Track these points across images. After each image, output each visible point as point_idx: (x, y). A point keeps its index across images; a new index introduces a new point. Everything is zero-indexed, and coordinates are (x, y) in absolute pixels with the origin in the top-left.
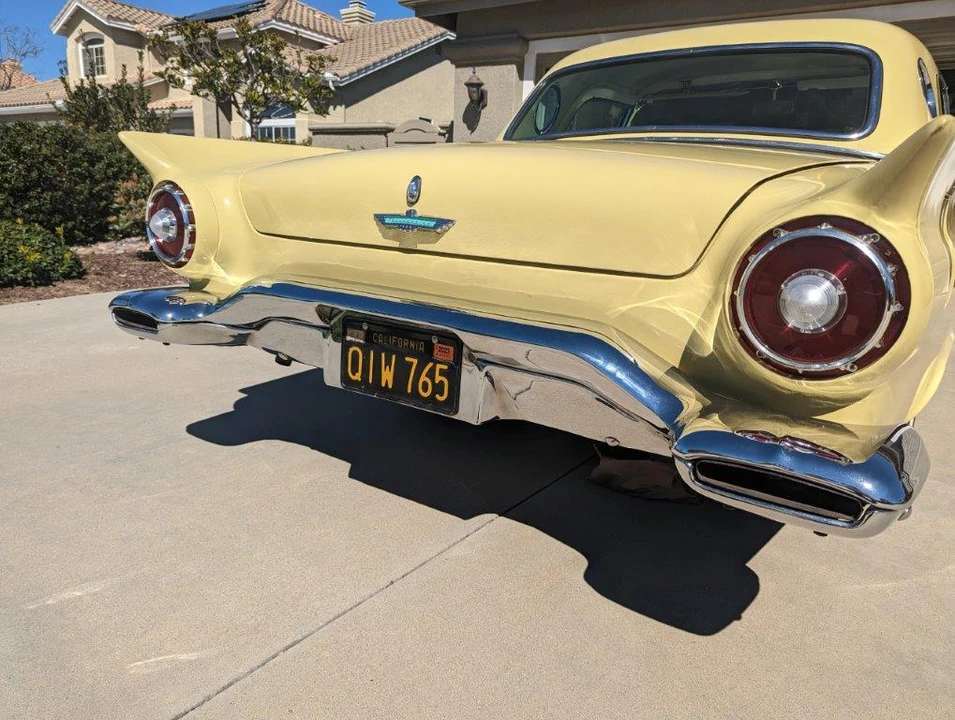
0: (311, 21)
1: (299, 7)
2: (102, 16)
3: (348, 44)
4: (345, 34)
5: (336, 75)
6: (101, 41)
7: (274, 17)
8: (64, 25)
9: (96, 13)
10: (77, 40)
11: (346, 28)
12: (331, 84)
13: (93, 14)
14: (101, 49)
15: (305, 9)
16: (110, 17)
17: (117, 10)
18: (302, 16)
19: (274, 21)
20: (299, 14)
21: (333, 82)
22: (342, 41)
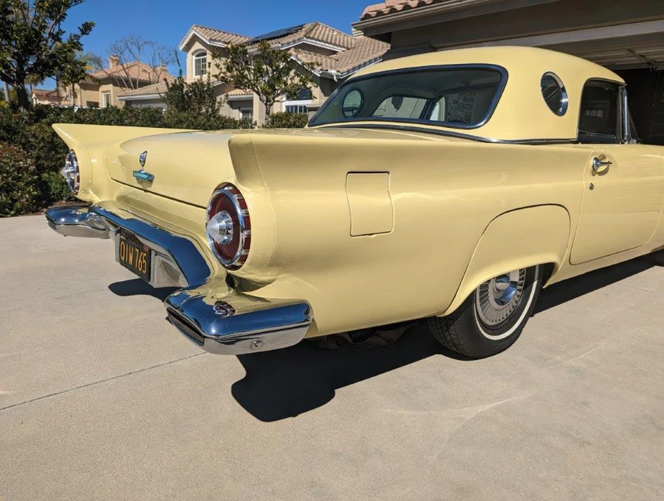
0: (330, 36)
1: (324, 28)
2: (206, 39)
3: (351, 51)
4: (351, 44)
5: (338, 71)
6: (205, 54)
7: (305, 36)
8: (186, 45)
9: (204, 37)
10: (193, 54)
11: (353, 40)
12: (335, 77)
13: (201, 37)
14: (205, 58)
15: (328, 29)
16: (211, 40)
17: (216, 35)
18: (324, 33)
19: (305, 38)
20: (322, 33)
21: (336, 76)
22: (348, 49)
